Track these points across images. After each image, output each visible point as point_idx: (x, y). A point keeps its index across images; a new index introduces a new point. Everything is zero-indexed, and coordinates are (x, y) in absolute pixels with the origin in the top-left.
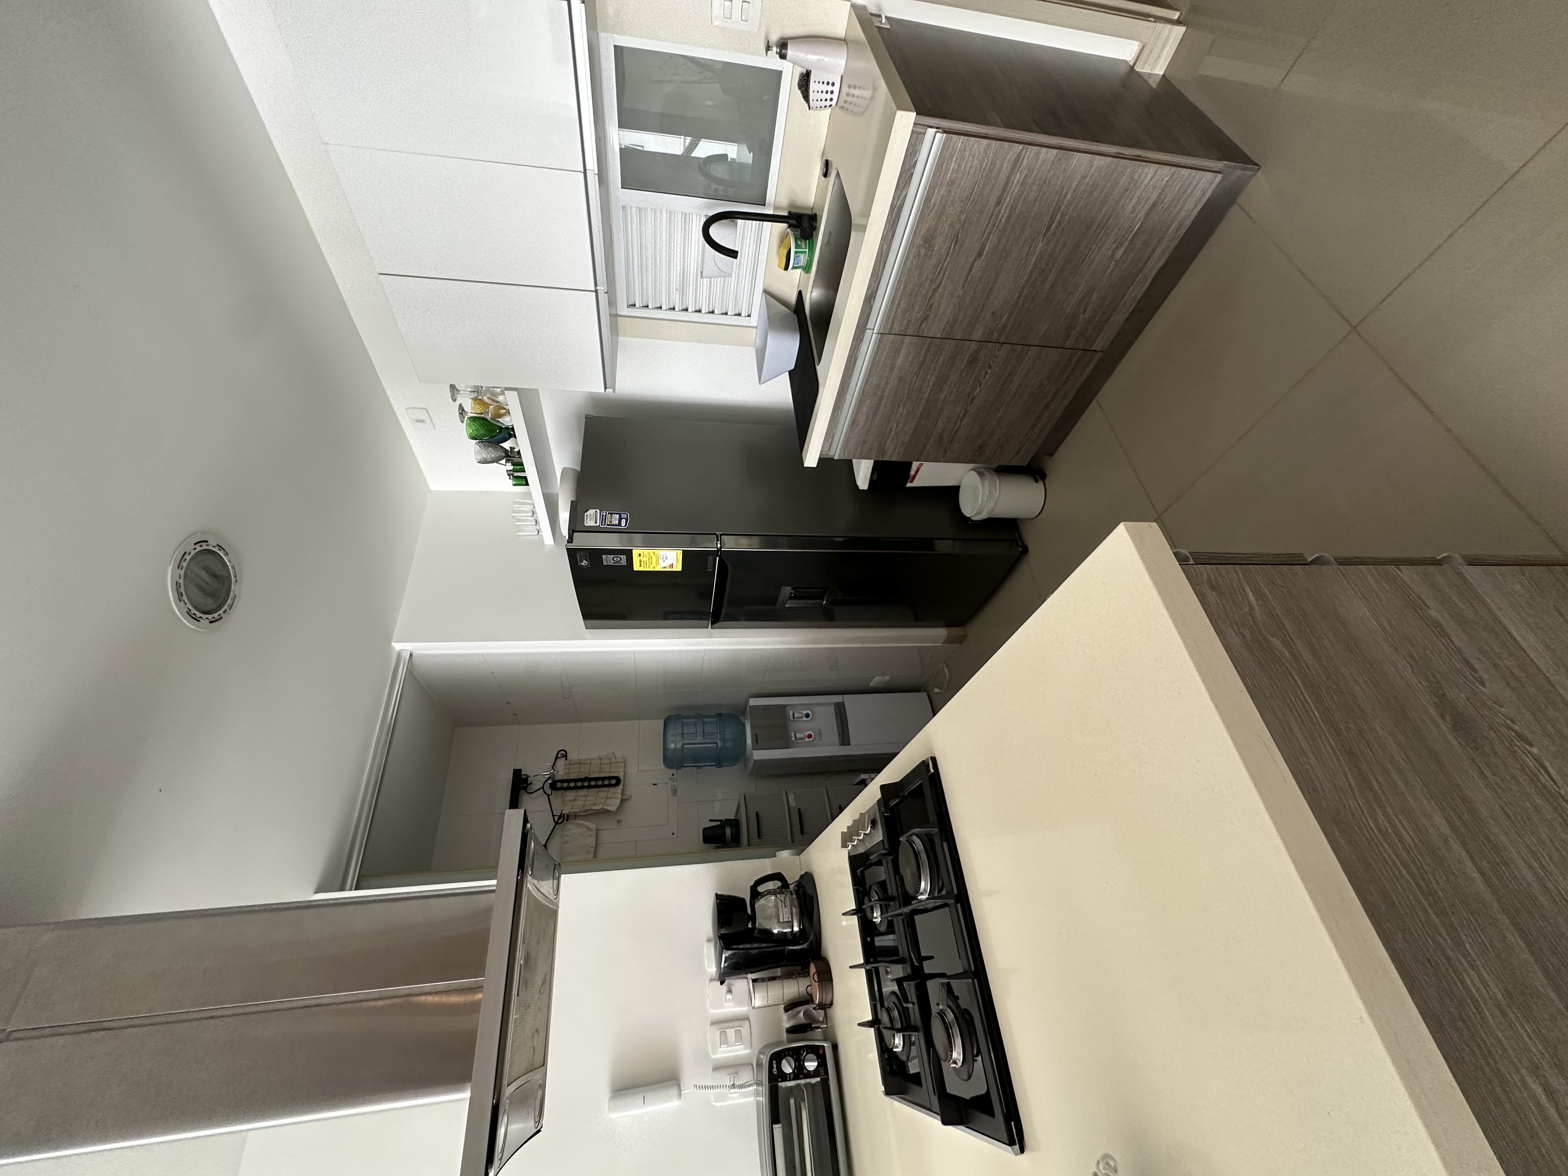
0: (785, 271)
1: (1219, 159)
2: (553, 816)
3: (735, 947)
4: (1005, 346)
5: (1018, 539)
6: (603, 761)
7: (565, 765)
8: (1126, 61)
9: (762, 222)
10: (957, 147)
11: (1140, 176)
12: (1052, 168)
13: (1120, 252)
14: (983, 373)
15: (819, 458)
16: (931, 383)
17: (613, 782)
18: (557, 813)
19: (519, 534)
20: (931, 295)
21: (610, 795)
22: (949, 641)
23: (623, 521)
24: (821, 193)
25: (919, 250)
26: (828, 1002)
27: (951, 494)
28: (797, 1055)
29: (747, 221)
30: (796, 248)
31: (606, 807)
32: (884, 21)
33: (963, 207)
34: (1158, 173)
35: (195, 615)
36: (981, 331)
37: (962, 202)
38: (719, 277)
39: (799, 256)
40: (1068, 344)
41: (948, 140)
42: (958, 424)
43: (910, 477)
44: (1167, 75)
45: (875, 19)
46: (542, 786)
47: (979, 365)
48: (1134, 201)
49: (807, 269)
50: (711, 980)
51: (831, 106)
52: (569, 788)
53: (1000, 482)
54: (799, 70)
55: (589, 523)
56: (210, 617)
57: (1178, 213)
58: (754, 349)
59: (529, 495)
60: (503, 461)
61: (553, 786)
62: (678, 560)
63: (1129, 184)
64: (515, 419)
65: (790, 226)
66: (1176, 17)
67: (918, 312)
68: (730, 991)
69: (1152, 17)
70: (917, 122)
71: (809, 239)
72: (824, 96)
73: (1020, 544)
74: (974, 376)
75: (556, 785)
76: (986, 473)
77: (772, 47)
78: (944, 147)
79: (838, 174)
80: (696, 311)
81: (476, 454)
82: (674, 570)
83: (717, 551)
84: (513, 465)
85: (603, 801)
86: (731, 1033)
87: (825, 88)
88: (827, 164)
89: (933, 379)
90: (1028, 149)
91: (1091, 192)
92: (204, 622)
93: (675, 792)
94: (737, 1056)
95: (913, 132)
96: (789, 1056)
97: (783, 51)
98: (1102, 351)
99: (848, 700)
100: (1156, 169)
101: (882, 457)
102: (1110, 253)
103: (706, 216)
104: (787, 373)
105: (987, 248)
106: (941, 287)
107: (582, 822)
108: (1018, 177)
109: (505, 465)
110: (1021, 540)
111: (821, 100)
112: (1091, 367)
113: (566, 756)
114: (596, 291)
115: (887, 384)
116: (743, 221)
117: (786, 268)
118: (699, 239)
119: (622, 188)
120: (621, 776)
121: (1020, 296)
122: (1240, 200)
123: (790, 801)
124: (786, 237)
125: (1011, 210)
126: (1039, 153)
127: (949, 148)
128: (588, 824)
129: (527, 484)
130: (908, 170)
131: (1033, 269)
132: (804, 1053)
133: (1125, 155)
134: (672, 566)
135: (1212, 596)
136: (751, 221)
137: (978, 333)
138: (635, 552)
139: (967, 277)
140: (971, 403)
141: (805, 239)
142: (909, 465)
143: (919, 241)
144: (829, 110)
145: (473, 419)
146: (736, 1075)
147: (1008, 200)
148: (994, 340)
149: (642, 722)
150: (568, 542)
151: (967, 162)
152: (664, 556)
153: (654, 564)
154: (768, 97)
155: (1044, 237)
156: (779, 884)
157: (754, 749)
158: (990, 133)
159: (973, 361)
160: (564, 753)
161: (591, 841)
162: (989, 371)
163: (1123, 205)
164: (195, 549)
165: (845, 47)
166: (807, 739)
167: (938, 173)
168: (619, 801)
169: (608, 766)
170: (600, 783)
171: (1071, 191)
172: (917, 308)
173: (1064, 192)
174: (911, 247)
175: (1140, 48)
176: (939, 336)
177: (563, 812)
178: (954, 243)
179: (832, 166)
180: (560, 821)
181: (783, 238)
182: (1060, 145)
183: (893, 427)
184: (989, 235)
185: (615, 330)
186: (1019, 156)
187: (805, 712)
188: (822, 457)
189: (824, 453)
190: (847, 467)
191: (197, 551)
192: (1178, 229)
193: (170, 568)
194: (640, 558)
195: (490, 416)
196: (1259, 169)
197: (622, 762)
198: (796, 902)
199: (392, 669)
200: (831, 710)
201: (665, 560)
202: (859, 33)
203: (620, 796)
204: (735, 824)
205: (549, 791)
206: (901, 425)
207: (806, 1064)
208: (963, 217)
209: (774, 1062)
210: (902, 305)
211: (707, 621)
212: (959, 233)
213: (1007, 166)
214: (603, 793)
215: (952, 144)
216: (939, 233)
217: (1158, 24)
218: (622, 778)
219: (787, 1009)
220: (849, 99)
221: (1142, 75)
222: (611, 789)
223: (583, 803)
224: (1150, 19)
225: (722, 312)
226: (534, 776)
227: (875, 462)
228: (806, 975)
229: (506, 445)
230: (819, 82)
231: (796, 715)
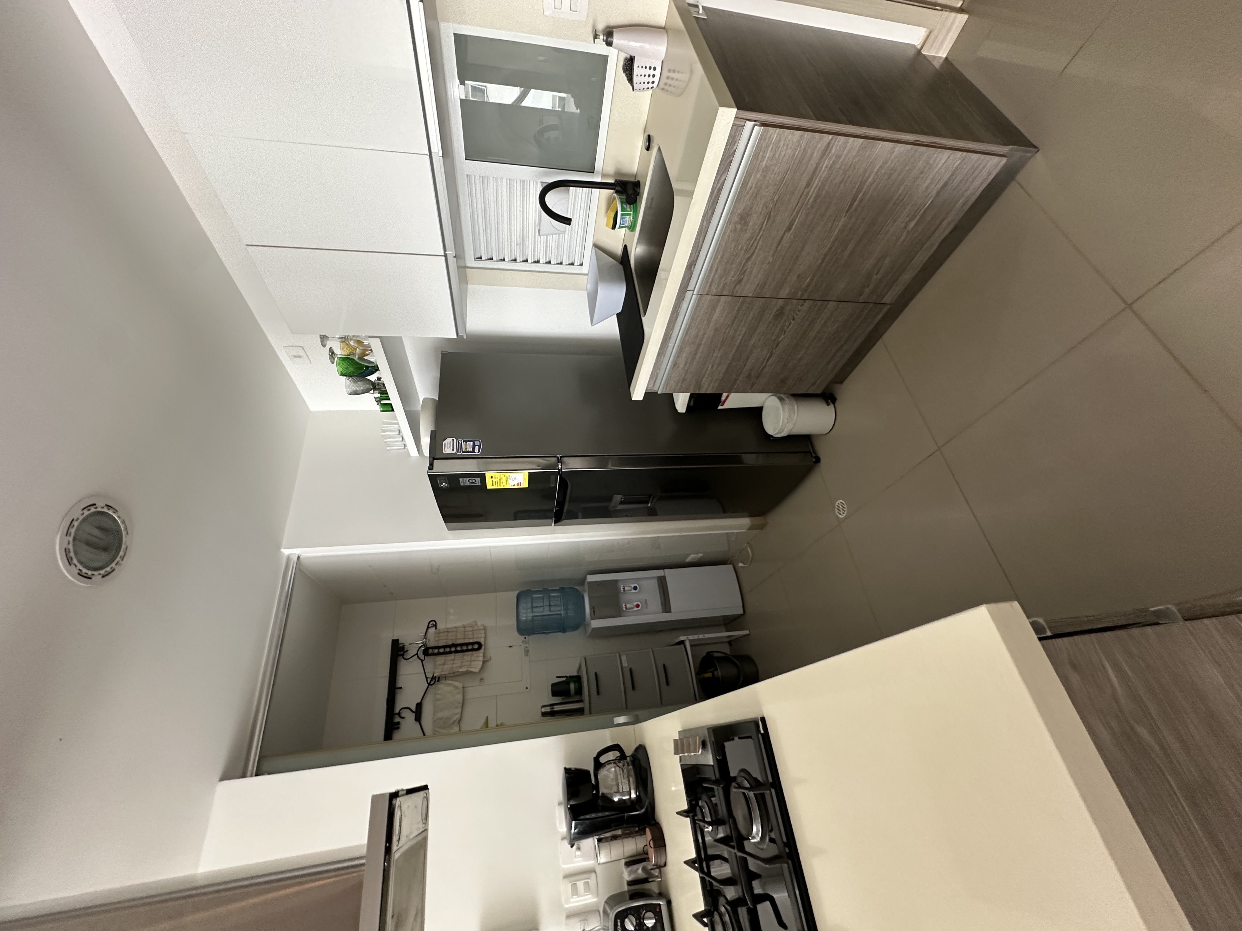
0: (613, 230)
1: (1004, 145)
2: (427, 678)
3: (582, 817)
4: (807, 301)
5: (812, 451)
6: (467, 629)
7: (435, 633)
8: (913, 46)
9: (591, 189)
10: (773, 138)
11: (935, 161)
12: (858, 154)
13: (912, 224)
14: (787, 324)
15: (646, 393)
16: (743, 333)
17: (476, 646)
18: (430, 675)
19: (388, 448)
20: (745, 263)
21: (473, 658)
22: (751, 528)
23: (477, 448)
24: (644, 163)
25: (735, 226)
26: (662, 864)
27: (756, 413)
28: (637, 913)
29: (578, 188)
30: (622, 211)
31: (470, 669)
32: (701, 12)
33: (776, 189)
34: (951, 158)
35: (87, 574)
36: (787, 292)
37: (775, 185)
38: (555, 234)
39: (625, 218)
40: (861, 299)
41: (765, 132)
42: (764, 364)
43: (721, 402)
44: (949, 57)
45: (693, 10)
46: (416, 653)
47: (784, 318)
48: (928, 181)
49: (632, 228)
50: (563, 839)
51: (652, 88)
52: (439, 654)
53: (798, 407)
54: (623, 56)
55: (447, 450)
56: (102, 572)
57: (966, 190)
58: (586, 292)
59: (395, 418)
60: (372, 391)
61: (426, 652)
62: (525, 479)
63: (925, 167)
64: (378, 357)
65: (617, 192)
66: (959, 5)
67: (733, 277)
68: (579, 848)
69: (938, 6)
70: (738, 116)
71: (633, 204)
72: (647, 79)
73: (814, 455)
74: (779, 326)
75: (428, 651)
76: (786, 399)
77: (599, 35)
78: (762, 138)
79: (659, 149)
80: (535, 262)
81: (347, 387)
82: (521, 487)
83: (559, 471)
84: (380, 393)
85: (468, 663)
86: (581, 885)
87: (648, 72)
88: (649, 139)
89: (744, 330)
90: (837, 139)
91: (891, 174)
92: (97, 578)
93: (527, 652)
94: (587, 904)
95: (734, 125)
96: (630, 914)
97: (609, 39)
98: (890, 304)
99: (668, 573)
100: (949, 154)
101: (699, 391)
102: (903, 225)
103: (542, 182)
104: (615, 316)
105: (796, 223)
106: (754, 256)
107: (450, 682)
108: (827, 162)
109: (373, 394)
110: (815, 452)
111: (644, 83)
112: (880, 317)
113: (435, 626)
114: (446, 256)
115: (704, 334)
116: (574, 188)
117: (614, 227)
118: (536, 204)
119: (466, 159)
120: (482, 641)
121: (823, 262)
122: (1020, 177)
123: (623, 663)
124: (613, 202)
125: (819, 190)
126: (846, 142)
127: (765, 139)
128: (456, 684)
129: (393, 410)
130: (728, 158)
131: (836, 240)
132: (643, 911)
133: (923, 142)
134: (520, 484)
135: (1075, 678)
136: (581, 188)
137: (784, 293)
138: (488, 476)
139: (777, 248)
140: (776, 347)
141: (630, 204)
142: (721, 395)
143: (736, 218)
144: (650, 92)
145: (344, 359)
146: (586, 922)
147: (816, 183)
148: (798, 298)
149: (497, 593)
150: (429, 469)
151: (781, 151)
152: (513, 477)
153: (504, 483)
154: (595, 79)
155: (847, 212)
156: (617, 754)
157: (592, 619)
158: (803, 125)
159: (780, 314)
160: (434, 623)
161: (459, 697)
162: (793, 322)
163: (918, 185)
164: (83, 514)
165: (666, 35)
166: (636, 609)
167: (755, 161)
168: (481, 663)
169: (472, 633)
170: (465, 648)
171: (873, 174)
172: (732, 274)
173: (867, 175)
174: (729, 223)
175: (928, 32)
176: (750, 295)
177: (435, 675)
178: (766, 219)
179: (653, 141)
180: (432, 683)
181: (610, 202)
182: (866, 134)
183: (708, 367)
184: (798, 213)
185: (463, 280)
186: (828, 146)
187: (633, 586)
188: (647, 391)
189: (649, 389)
190: (669, 399)
191: (85, 515)
192: (964, 204)
193: (58, 536)
194: (492, 479)
195: (357, 357)
196: (1037, 151)
197: (482, 629)
198: (632, 773)
199: (283, 571)
200: (654, 584)
201: (513, 480)
202: (678, 22)
203: (481, 659)
204: (577, 679)
205: (422, 657)
206: (715, 366)
207: (645, 922)
208: (776, 199)
209: (619, 921)
210: (719, 271)
211: (551, 520)
212: (771, 211)
213: (817, 155)
214: (468, 656)
215: (768, 135)
216: (753, 211)
217: (944, 12)
218: (483, 643)
219: (628, 864)
220: (669, 82)
221: (928, 58)
222: (474, 652)
223: (451, 666)
224: (937, 8)
225: (558, 262)
226: (410, 644)
227: (692, 396)
228: (642, 833)
229: (373, 378)
230: (642, 67)
231: (626, 588)
